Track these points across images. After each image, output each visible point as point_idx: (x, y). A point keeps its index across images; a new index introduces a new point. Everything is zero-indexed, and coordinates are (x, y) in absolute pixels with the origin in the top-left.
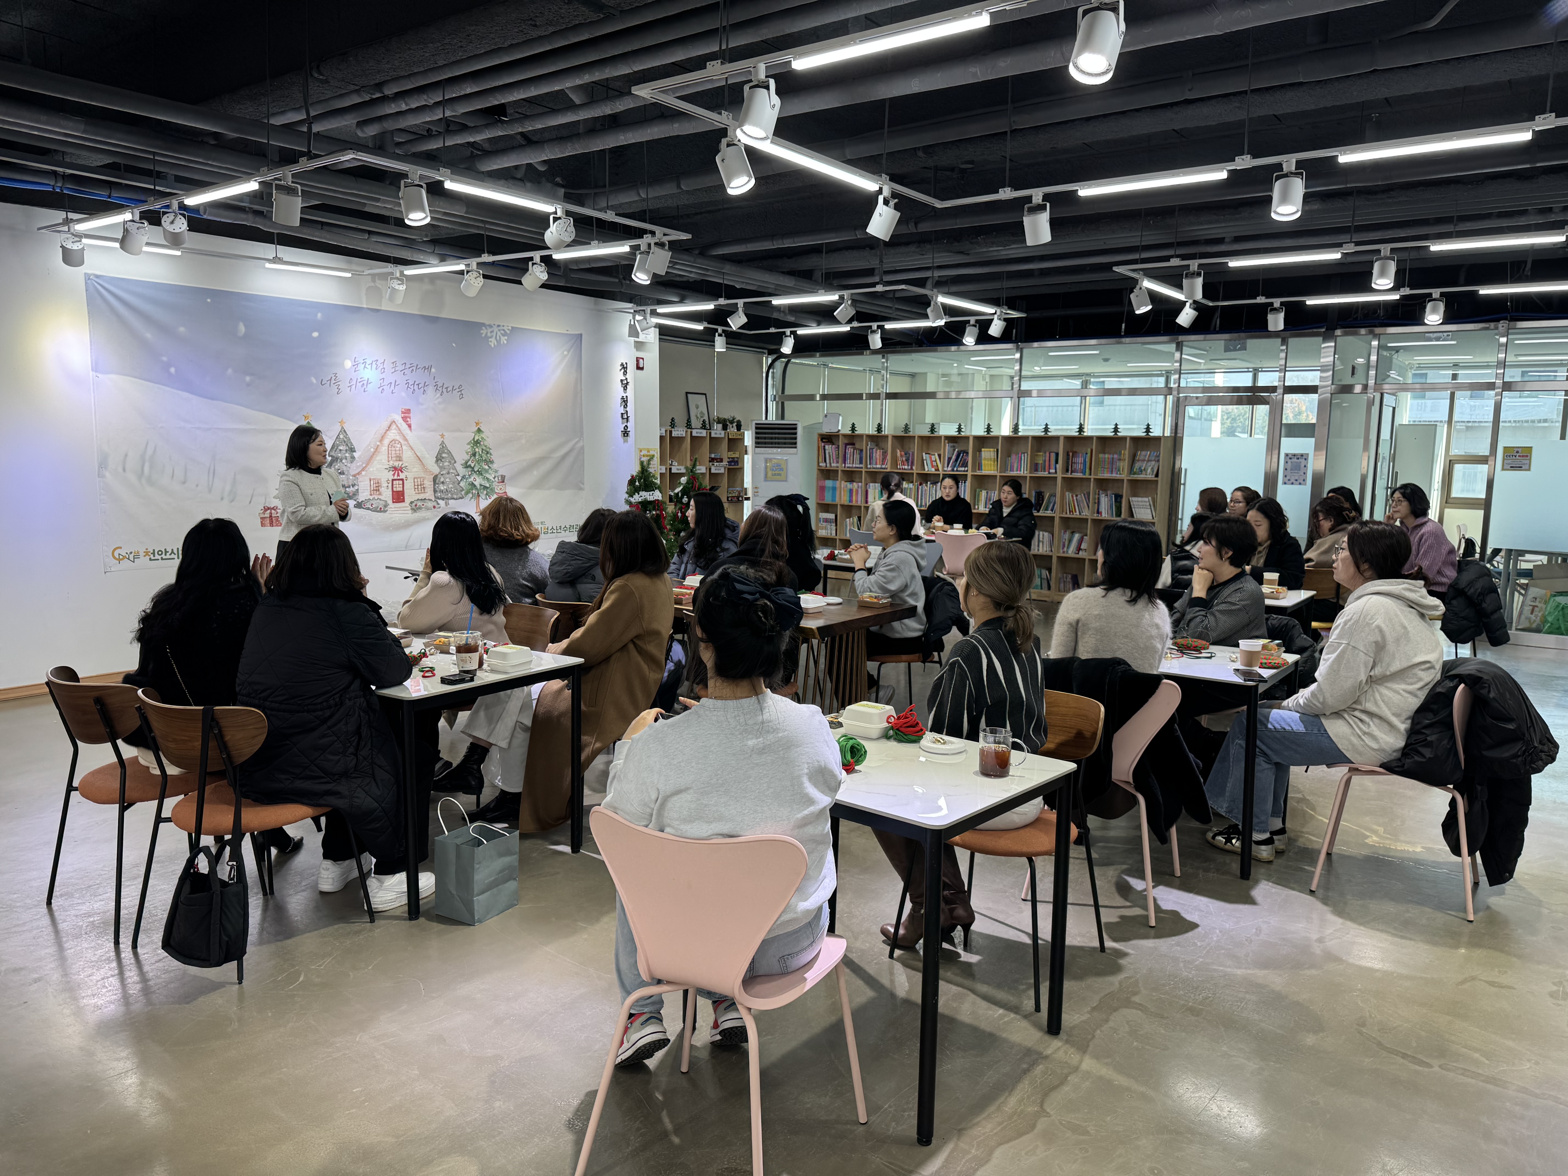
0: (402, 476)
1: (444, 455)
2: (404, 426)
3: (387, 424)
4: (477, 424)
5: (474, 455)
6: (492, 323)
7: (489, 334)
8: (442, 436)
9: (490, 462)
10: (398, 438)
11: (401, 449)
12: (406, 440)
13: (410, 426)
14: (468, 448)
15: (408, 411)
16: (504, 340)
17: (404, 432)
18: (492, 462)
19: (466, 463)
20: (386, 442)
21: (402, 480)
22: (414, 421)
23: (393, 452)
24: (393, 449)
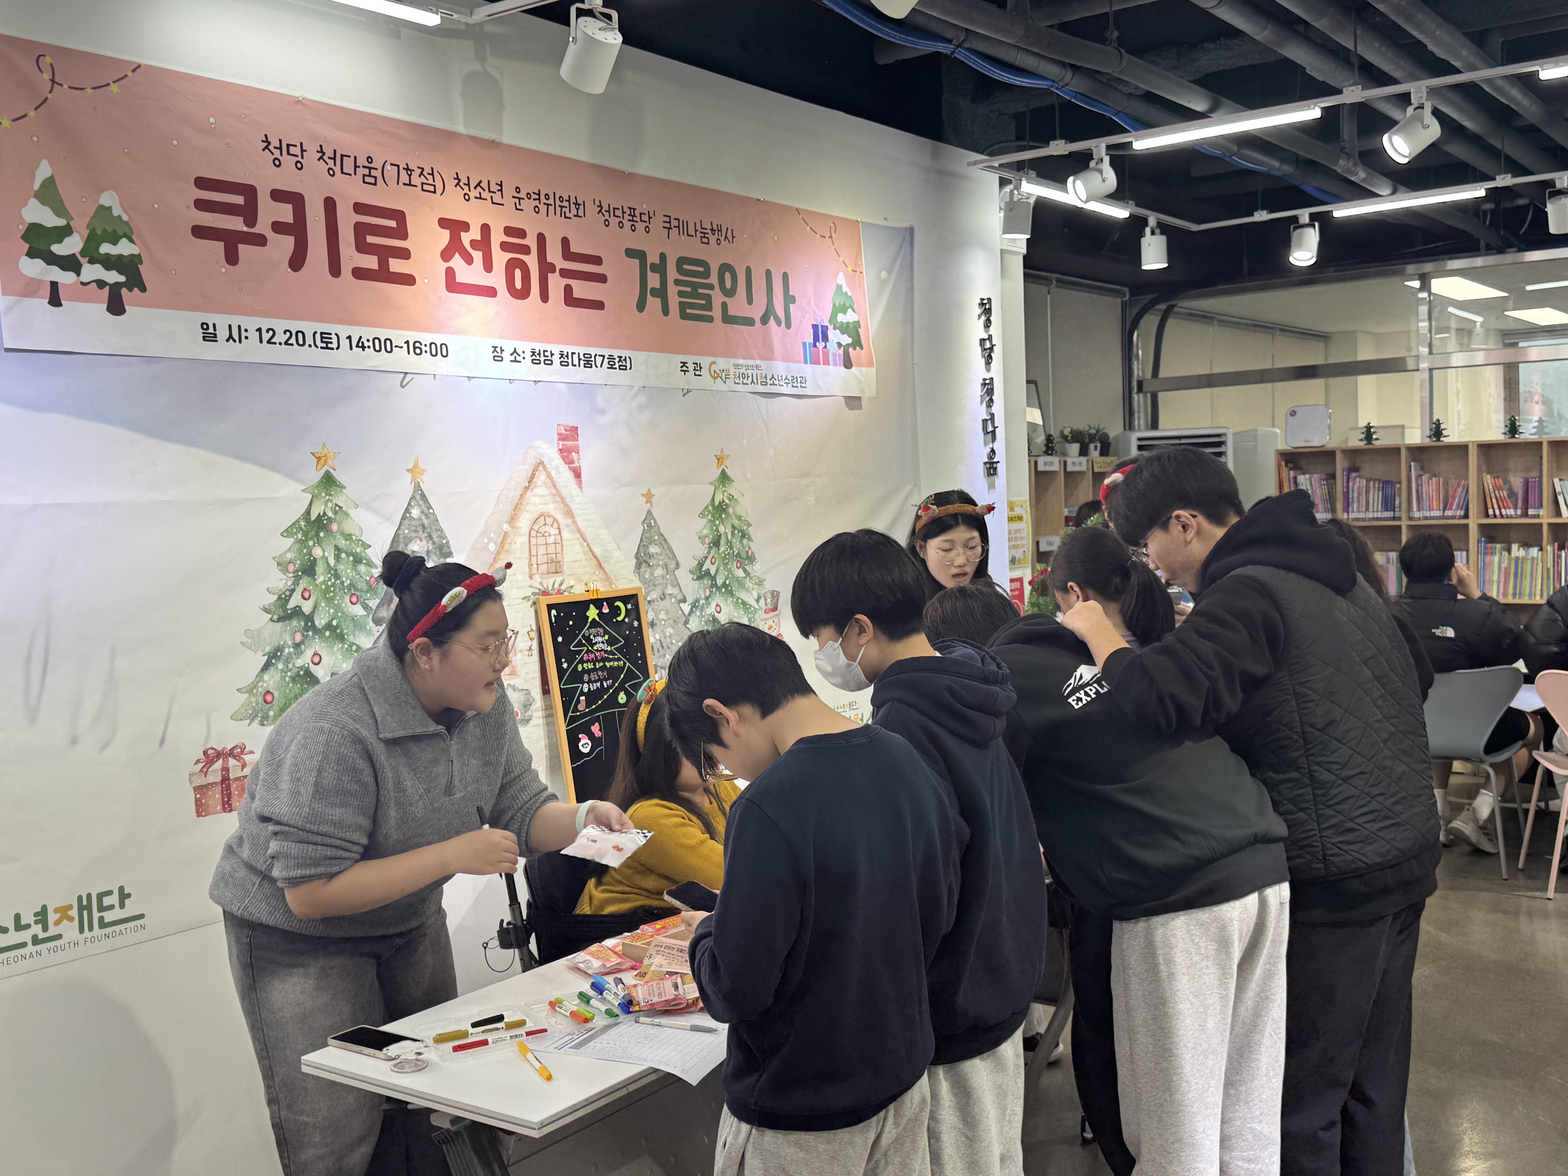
1: (653, 549)
2: (564, 475)
3: (525, 470)
4: (720, 459)
5: (716, 543)
8: (649, 496)
9: (746, 559)
10: (552, 508)
11: (559, 542)
12: (569, 513)
13: (577, 474)
14: (701, 525)
15: (570, 434)
17: (564, 492)
18: (751, 559)
19: (701, 565)
20: (524, 522)
22: (586, 460)
23: (542, 550)
24: (541, 540)
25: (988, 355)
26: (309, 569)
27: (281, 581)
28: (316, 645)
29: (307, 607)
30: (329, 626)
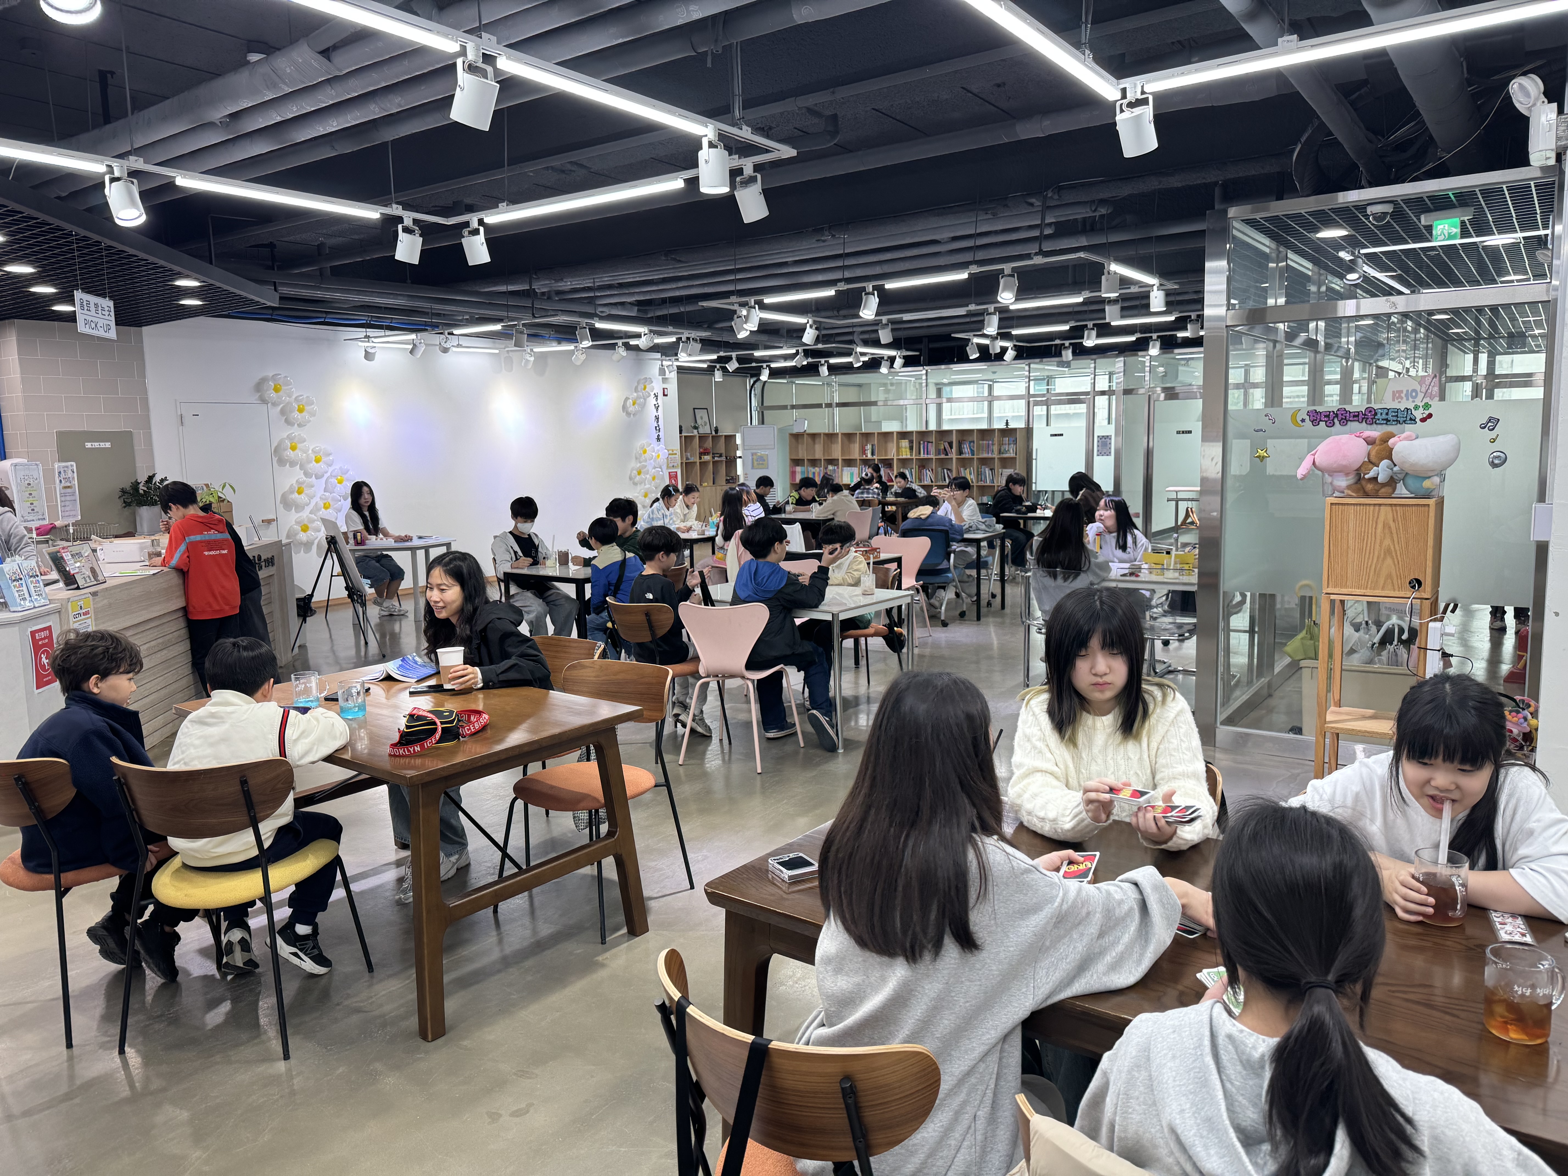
25: (657, 408)
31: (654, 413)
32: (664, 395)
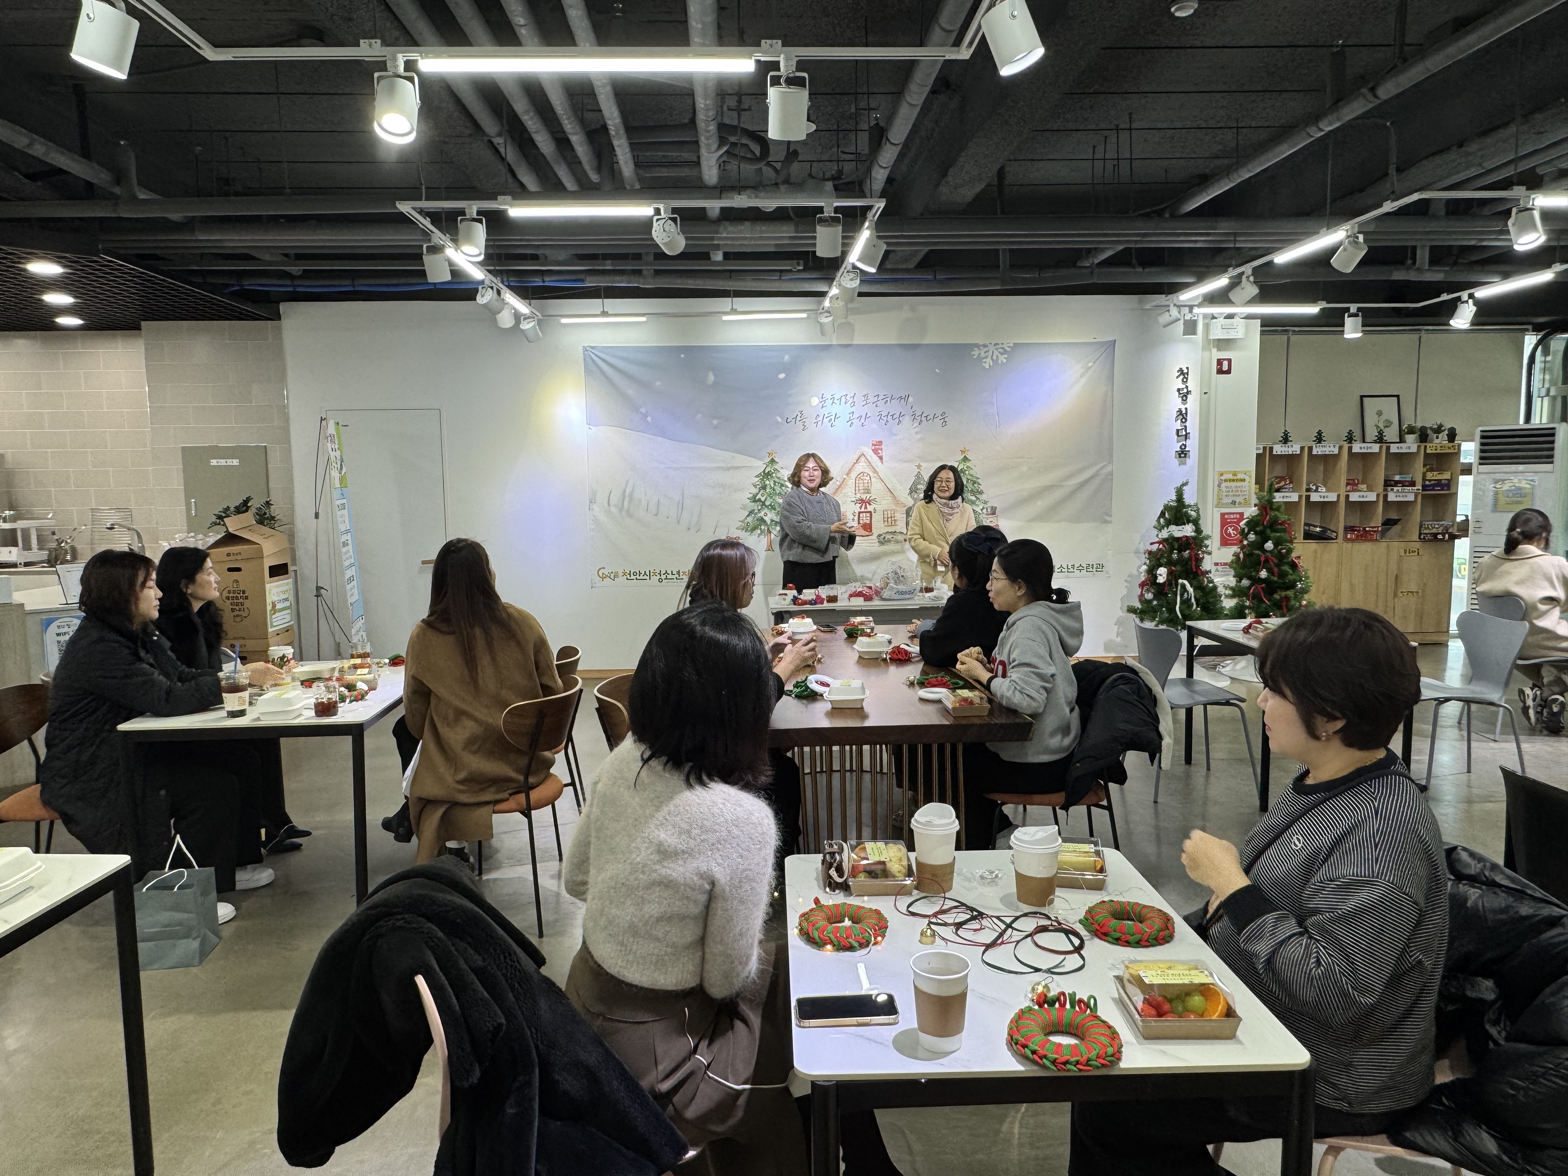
0: (870, 508)
2: (874, 459)
4: (964, 452)
6: (987, 343)
7: (983, 355)
8: (919, 467)
9: (977, 492)
10: (867, 470)
11: (871, 482)
12: (875, 472)
13: (881, 458)
15: (880, 443)
16: (1003, 359)
17: (874, 465)
18: (980, 493)
20: (853, 475)
21: (870, 512)
22: (884, 454)
23: (861, 485)
24: (861, 481)
25: (1184, 396)
26: (764, 487)
27: (755, 491)
28: (766, 510)
29: (763, 499)
30: (770, 505)
31: (1178, 404)
32: (1220, 371)
